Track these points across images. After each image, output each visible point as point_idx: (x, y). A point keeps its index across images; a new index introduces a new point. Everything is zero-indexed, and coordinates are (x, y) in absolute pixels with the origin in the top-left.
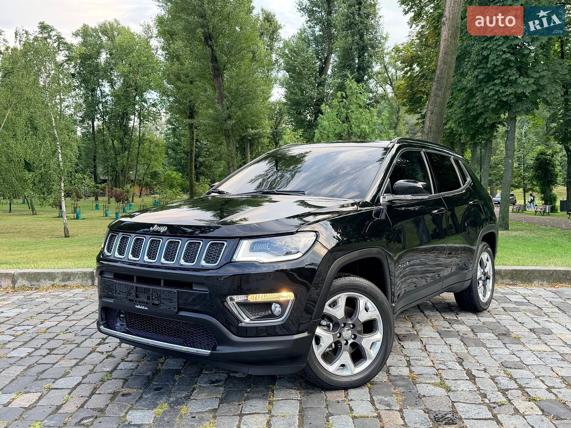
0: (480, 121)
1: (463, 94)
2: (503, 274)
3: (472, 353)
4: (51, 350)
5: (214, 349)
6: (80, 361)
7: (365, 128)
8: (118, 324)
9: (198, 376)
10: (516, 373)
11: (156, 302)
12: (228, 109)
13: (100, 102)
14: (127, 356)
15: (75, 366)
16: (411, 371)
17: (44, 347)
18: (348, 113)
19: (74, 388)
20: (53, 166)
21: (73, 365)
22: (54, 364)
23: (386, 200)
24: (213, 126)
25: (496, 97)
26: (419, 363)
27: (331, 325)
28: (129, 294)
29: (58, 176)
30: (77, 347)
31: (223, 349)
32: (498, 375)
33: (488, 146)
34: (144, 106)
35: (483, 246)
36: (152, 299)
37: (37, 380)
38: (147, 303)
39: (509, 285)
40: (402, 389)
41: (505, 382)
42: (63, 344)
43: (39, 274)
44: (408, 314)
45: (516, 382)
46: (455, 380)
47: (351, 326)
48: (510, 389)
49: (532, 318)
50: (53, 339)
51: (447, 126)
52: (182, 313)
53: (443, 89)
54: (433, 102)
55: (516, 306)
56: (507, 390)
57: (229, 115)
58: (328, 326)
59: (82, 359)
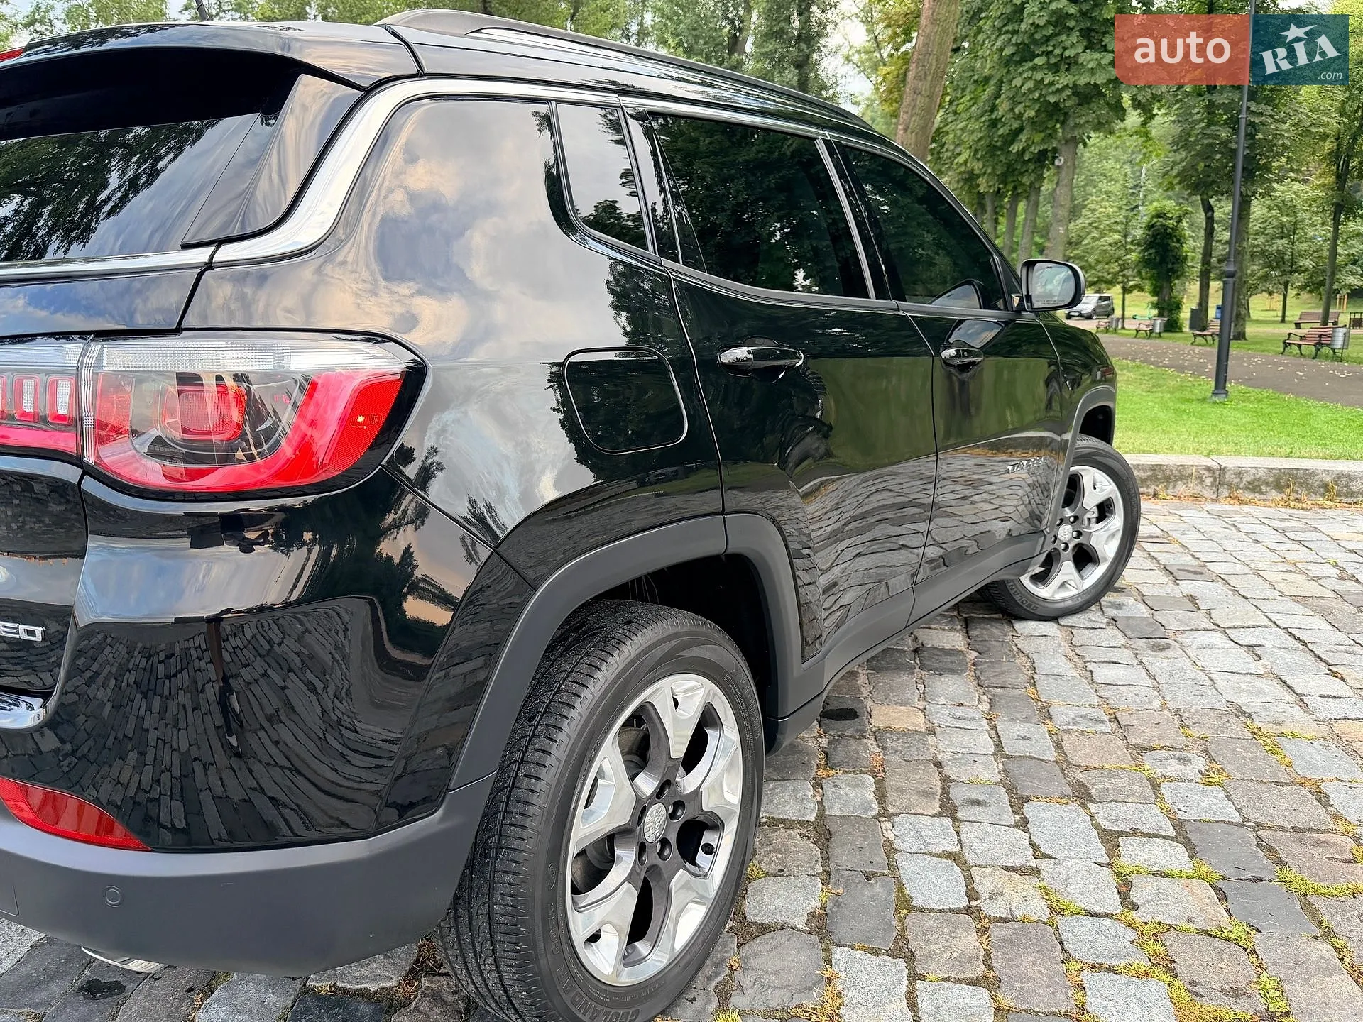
0: (1015, 148)
25: (1036, 95)
33: (1033, 198)
51: (961, 159)
53: (929, 79)
54: (909, 105)
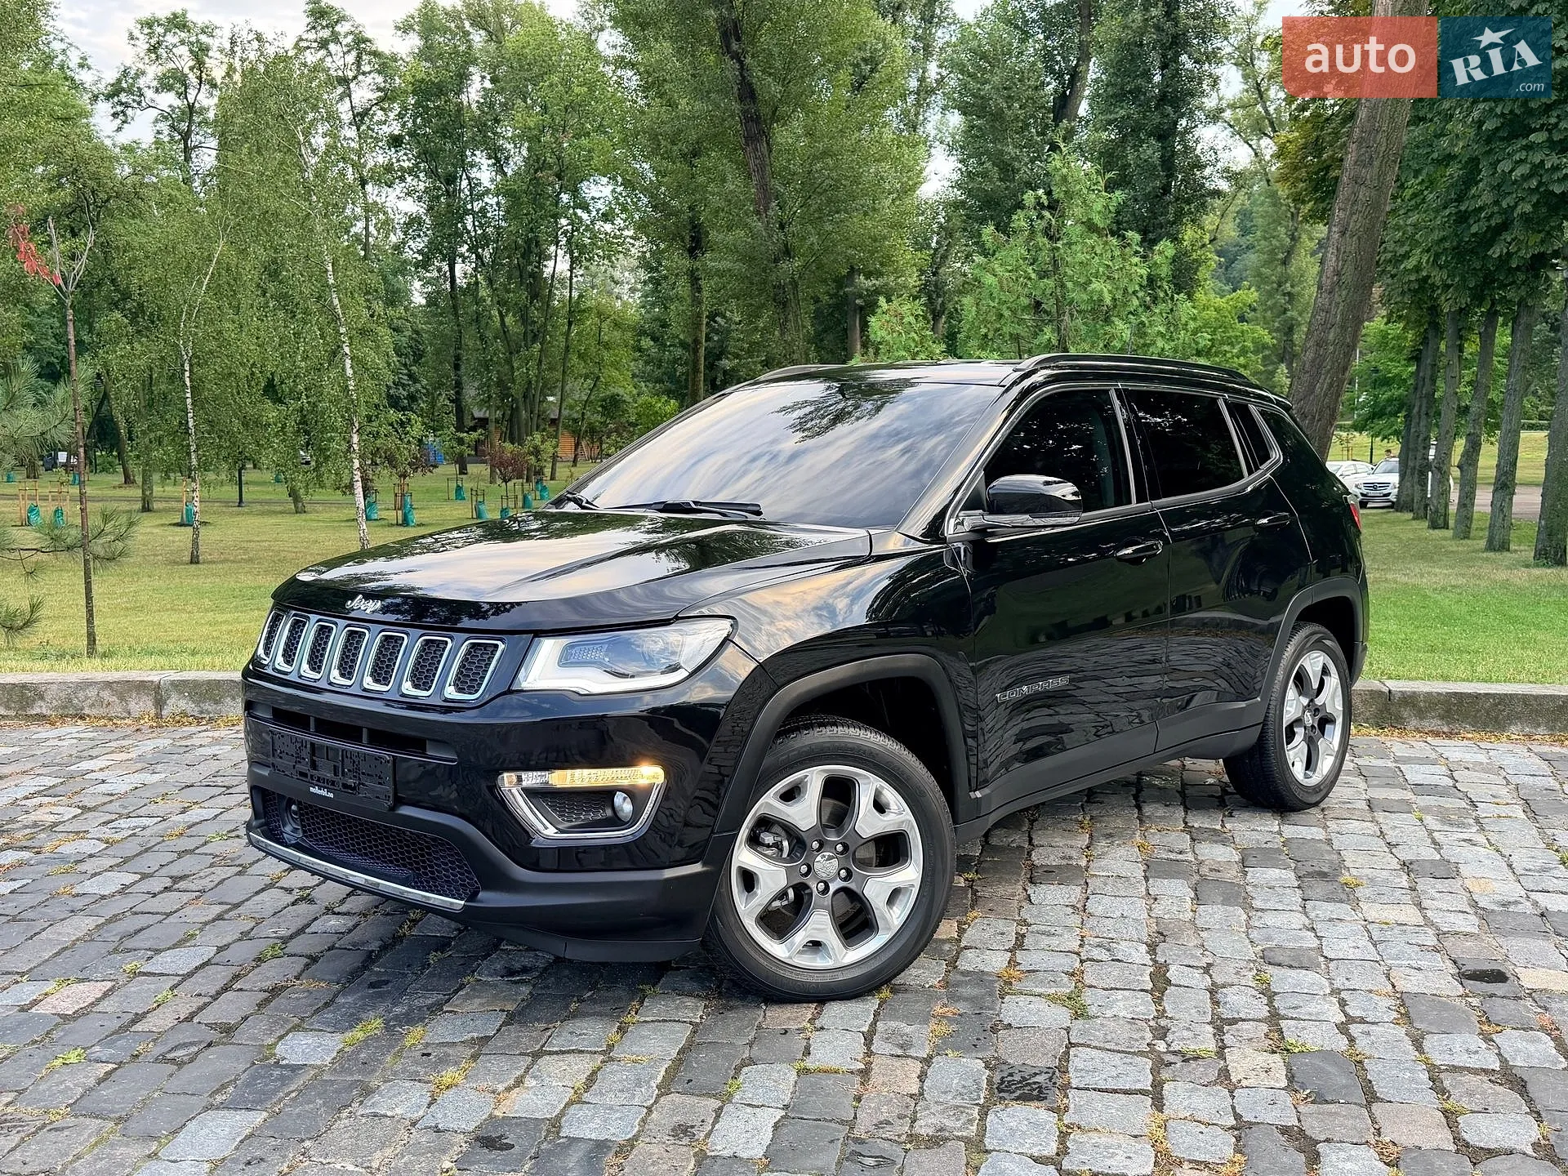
0: (1496, 251)
1: (1454, 171)
2: (1422, 704)
3: (1200, 923)
4: (176, 879)
5: (472, 897)
6: (230, 910)
7: (1101, 293)
8: (288, 829)
9: (484, 958)
10: (1283, 979)
11: (351, 782)
12: (782, 227)
13: (467, 212)
14: (343, 901)
15: (214, 920)
16: (1012, 963)
17: (164, 871)
18: (1058, 249)
19: (190, 975)
20: (331, 390)
21: (210, 917)
22: (168, 915)
23: (967, 526)
24: (742, 278)
25: (1534, 183)
26: (1045, 941)
27: (786, 844)
28: (299, 759)
29: (343, 417)
30: (239, 873)
31: (490, 899)
32: (1236, 981)
34: (580, 219)
35: (1312, 634)
36: (343, 774)
37: (116, 951)
38: (333, 783)
39: (1437, 734)
40: (962, 1007)
41: (1242, 1001)
42: (212, 865)
43: (218, 683)
44: (1094, 813)
45: (1270, 1003)
46: (1112, 989)
47: (840, 848)
48: (1244, 1020)
49: (1430, 832)
50: (191, 852)
52: (406, 811)
53: (1376, 163)
54: (1348, 200)
55: (1409, 795)
56: (1233, 1022)
57: (786, 245)
58: (778, 846)
59: (237, 906)
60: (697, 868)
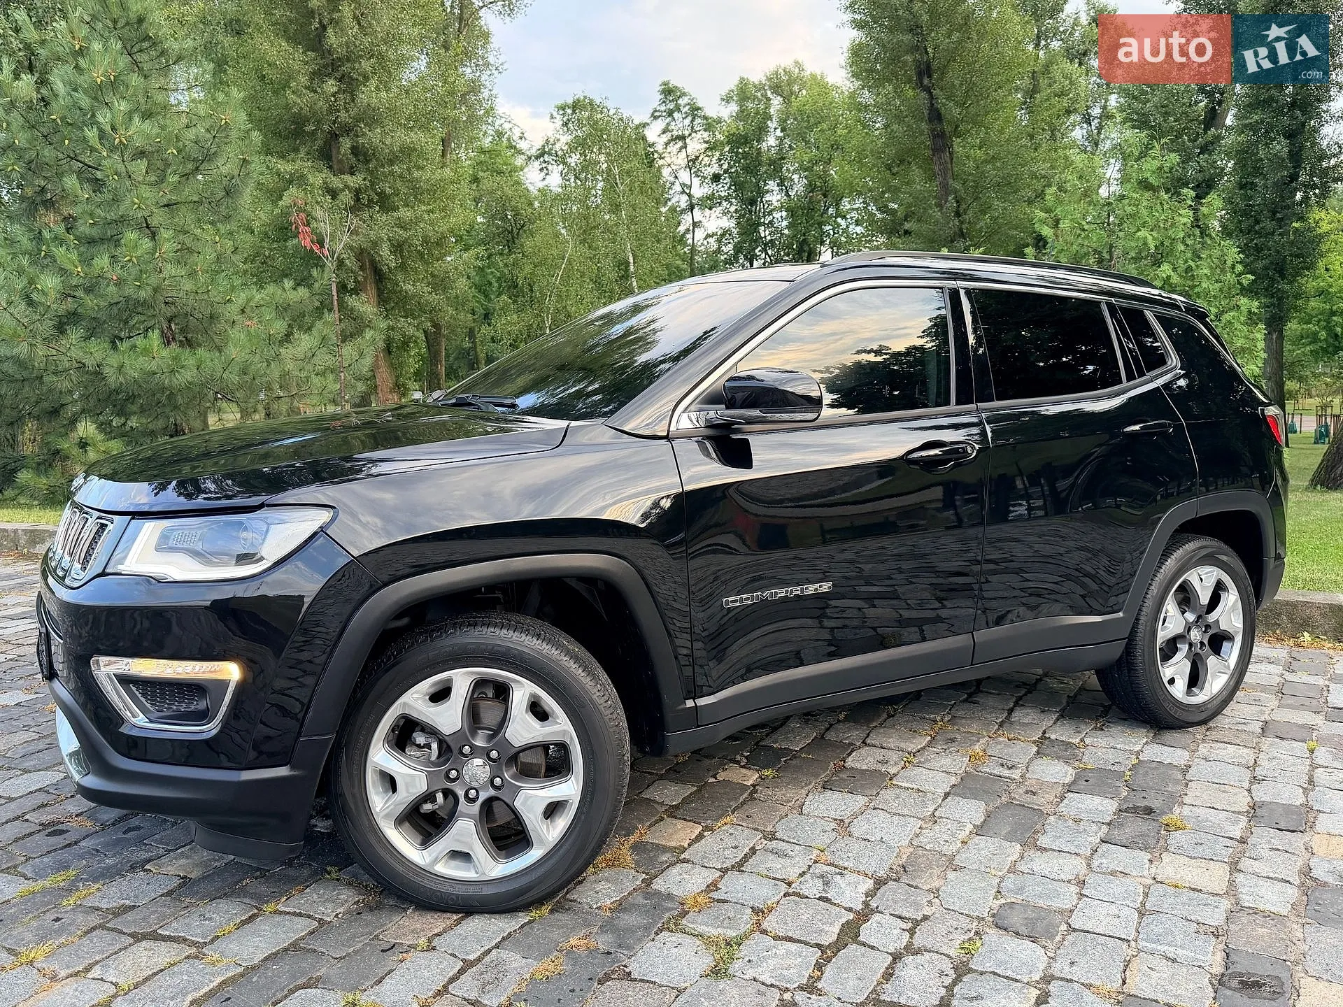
3: (959, 859)
10: (993, 952)
12: (958, 214)
16: (711, 887)
26: (770, 863)
27: (435, 746)
32: (937, 946)
34: (839, 225)
35: (1201, 548)
40: (603, 941)
41: (919, 977)
44: (960, 714)
46: (783, 939)
47: (492, 755)
49: (1313, 768)
55: (1318, 720)
57: (960, 230)
58: (429, 747)
60: (283, 771)
